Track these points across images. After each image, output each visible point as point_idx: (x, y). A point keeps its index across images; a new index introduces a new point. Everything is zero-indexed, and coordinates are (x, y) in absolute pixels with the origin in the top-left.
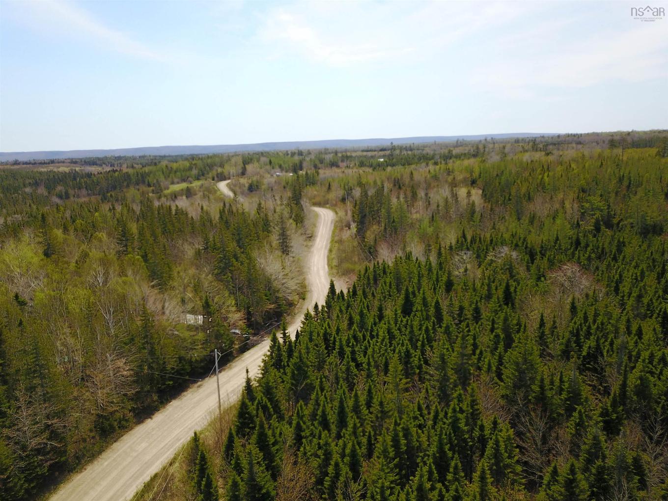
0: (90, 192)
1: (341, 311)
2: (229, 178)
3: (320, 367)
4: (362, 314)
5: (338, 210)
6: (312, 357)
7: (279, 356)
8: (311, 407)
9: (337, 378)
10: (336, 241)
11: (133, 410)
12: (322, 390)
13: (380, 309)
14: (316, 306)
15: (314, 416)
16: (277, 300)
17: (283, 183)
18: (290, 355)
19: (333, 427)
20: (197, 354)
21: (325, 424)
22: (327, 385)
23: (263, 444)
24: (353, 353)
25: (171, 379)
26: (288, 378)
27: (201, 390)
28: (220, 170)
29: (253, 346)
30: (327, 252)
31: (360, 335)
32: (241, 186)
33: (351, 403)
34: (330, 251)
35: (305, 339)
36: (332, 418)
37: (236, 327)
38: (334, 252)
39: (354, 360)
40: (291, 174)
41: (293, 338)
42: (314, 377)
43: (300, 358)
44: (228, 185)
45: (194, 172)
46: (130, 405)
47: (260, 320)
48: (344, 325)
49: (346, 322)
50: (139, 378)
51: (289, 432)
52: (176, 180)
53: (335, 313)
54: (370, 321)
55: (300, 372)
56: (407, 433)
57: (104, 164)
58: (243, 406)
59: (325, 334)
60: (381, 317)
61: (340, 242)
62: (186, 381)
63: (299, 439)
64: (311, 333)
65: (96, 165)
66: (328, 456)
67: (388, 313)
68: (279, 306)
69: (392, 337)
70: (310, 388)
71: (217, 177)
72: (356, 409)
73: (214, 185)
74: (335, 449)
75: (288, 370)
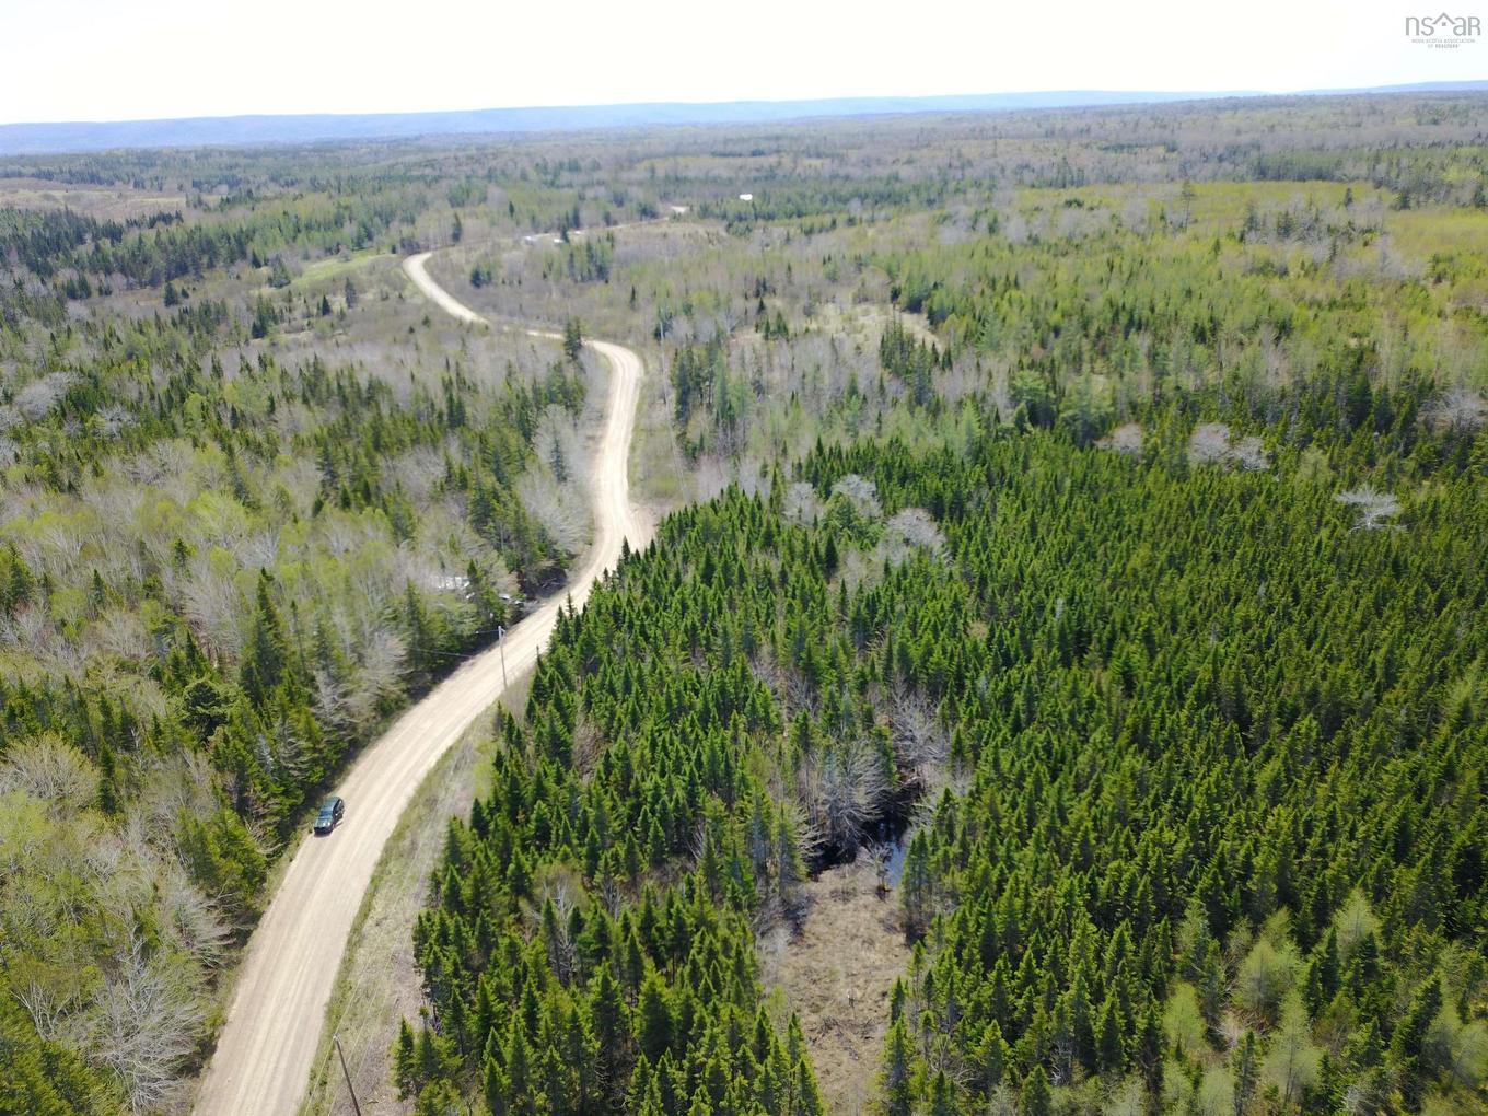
0: (132, 280)
1: (634, 577)
2: (427, 249)
3: (608, 641)
4: (655, 583)
5: (647, 355)
6: (601, 632)
7: (566, 631)
8: (599, 678)
9: (625, 652)
10: (643, 430)
11: (407, 691)
12: (610, 662)
13: (678, 575)
14: (606, 572)
15: (602, 686)
16: (554, 555)
17: (543, 267)
18: (578, 631)
19: (620, 695)
20: (468, 628)
21: (612, 691)
22: (615, 659)
23: (559, 705)
24: (643, 626)
25: (441, 657)
26: (577, 652)
27: (475, 669)
28: (406, 230)
29: (528, 614)
30: (626, 450)
31: (653, 606)
32: (456, 269)
33: (635, 673)
34: (633, 448)
35: (592, 614)
36: (619, 685)
37: (505, 591)
38: (638, 452)
39: (643, 633)
40: (557, 240)
41: (580, 612)
42: (602, 650)
43: (589, 634)
44: (427, 265)
45: (350, 230)
46: (403, 686)
47: (534, 580)
48: (638, 593)
49: (640, 590)
50: (413, 656)
51: (579, 700)
52: (314, 252)
53: (628, 580)
54: (665, 591)
55: (589, 647)
56: (679, 696)
57: (117, 178)
58: (538, 679)
59: (614, 606)
60: (678, 583)
61: (650, 432)
62: (456, 658)
63: (588, 704)
64: (599, 606)
65: (100, 181)
66: (613, 714)
67: (688, 579)
68: (559, 562)
69: (685, 607)
70: (599, 661)
71: (403, 246)
72: (640, 679)
73: (399, 265)
74: (620, 710)
75: (576, 646)
